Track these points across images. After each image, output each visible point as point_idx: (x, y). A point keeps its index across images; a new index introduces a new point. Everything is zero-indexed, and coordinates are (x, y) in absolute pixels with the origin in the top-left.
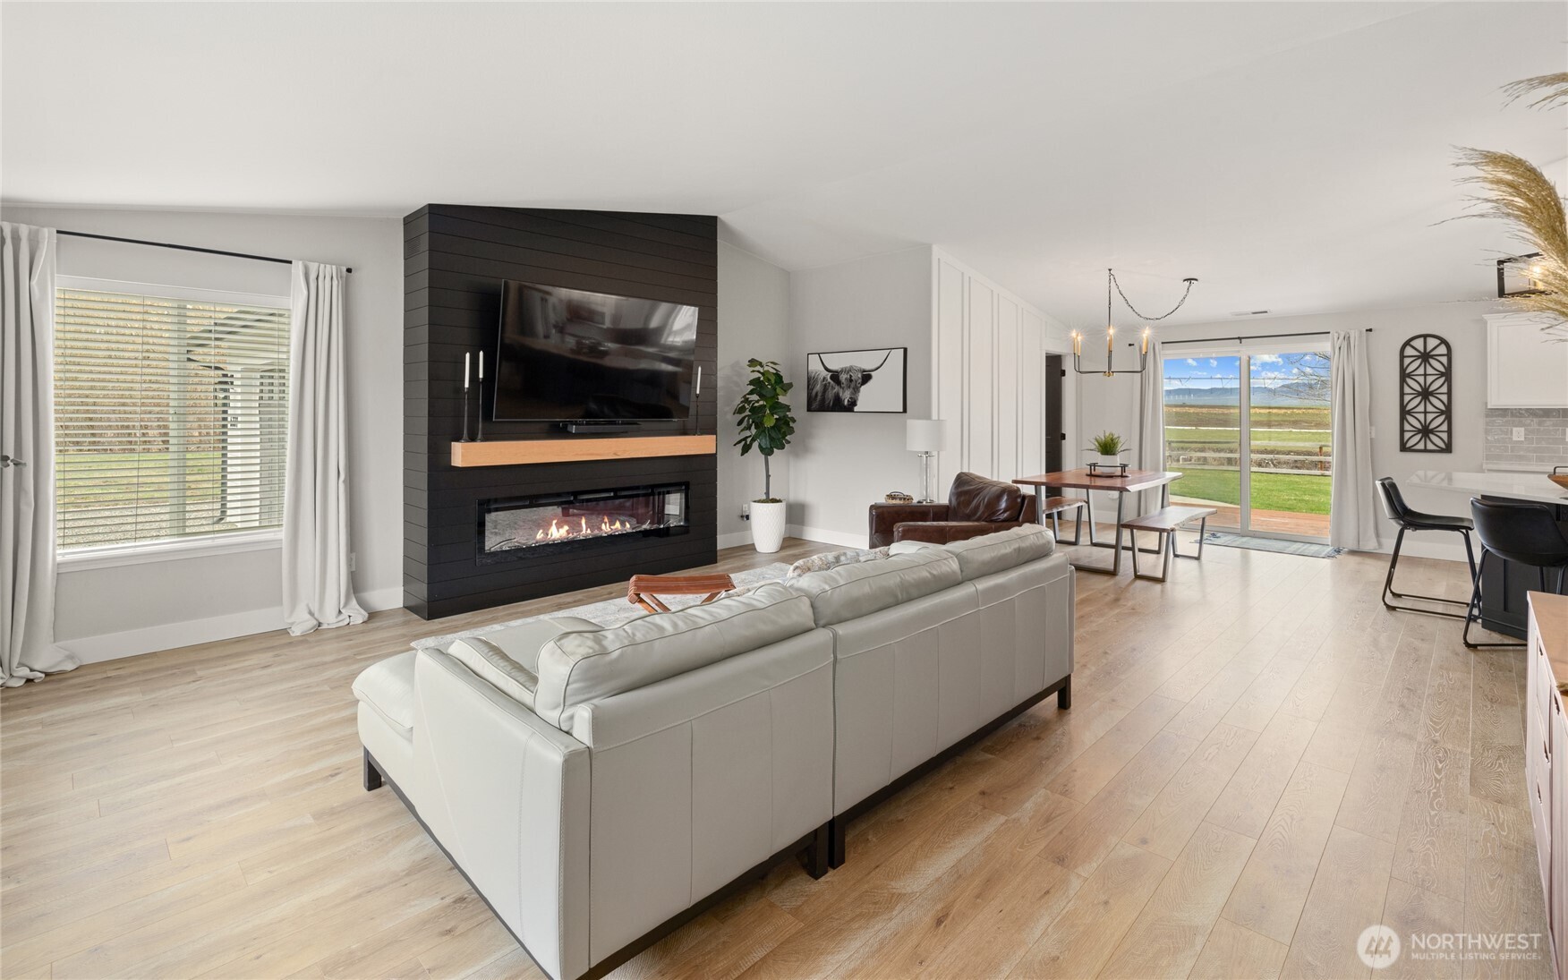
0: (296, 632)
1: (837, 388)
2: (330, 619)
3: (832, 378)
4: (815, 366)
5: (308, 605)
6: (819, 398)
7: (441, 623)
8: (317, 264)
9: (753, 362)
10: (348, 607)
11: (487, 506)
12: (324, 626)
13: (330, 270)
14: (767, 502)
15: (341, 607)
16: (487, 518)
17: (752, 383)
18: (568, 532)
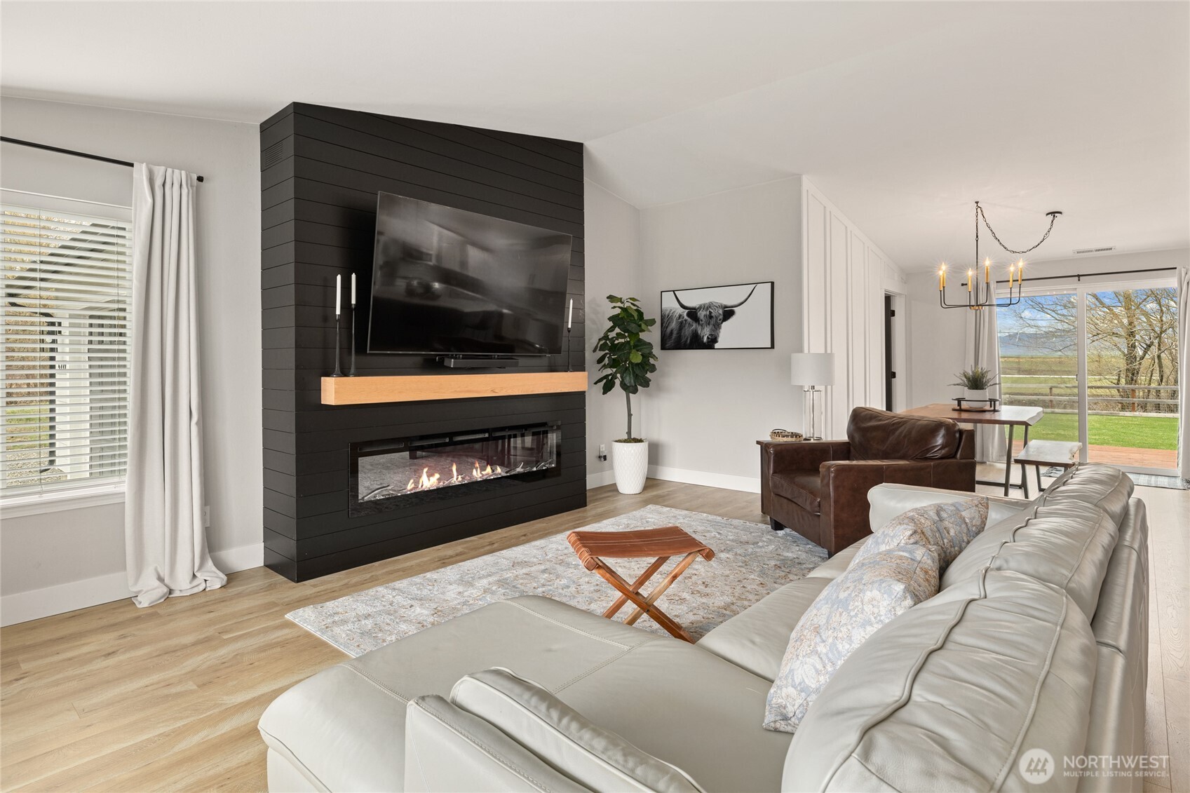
0: (144, 602)
1: (694, 325)
2: (183, 585)
3: (688, 315)
4: (670, 303)
5: (156, 570)
6: (674, 335)
7: (314, 586)
8: (162, 169)
9: (611, 298)
10: (203, 570)
11: (361, 448)
12: (177, 594)
13: (178, 175)
14: (630, 442)
15: (196, 569)
16: (359, 462)
17: (610, 319)
18: (439, 480)
